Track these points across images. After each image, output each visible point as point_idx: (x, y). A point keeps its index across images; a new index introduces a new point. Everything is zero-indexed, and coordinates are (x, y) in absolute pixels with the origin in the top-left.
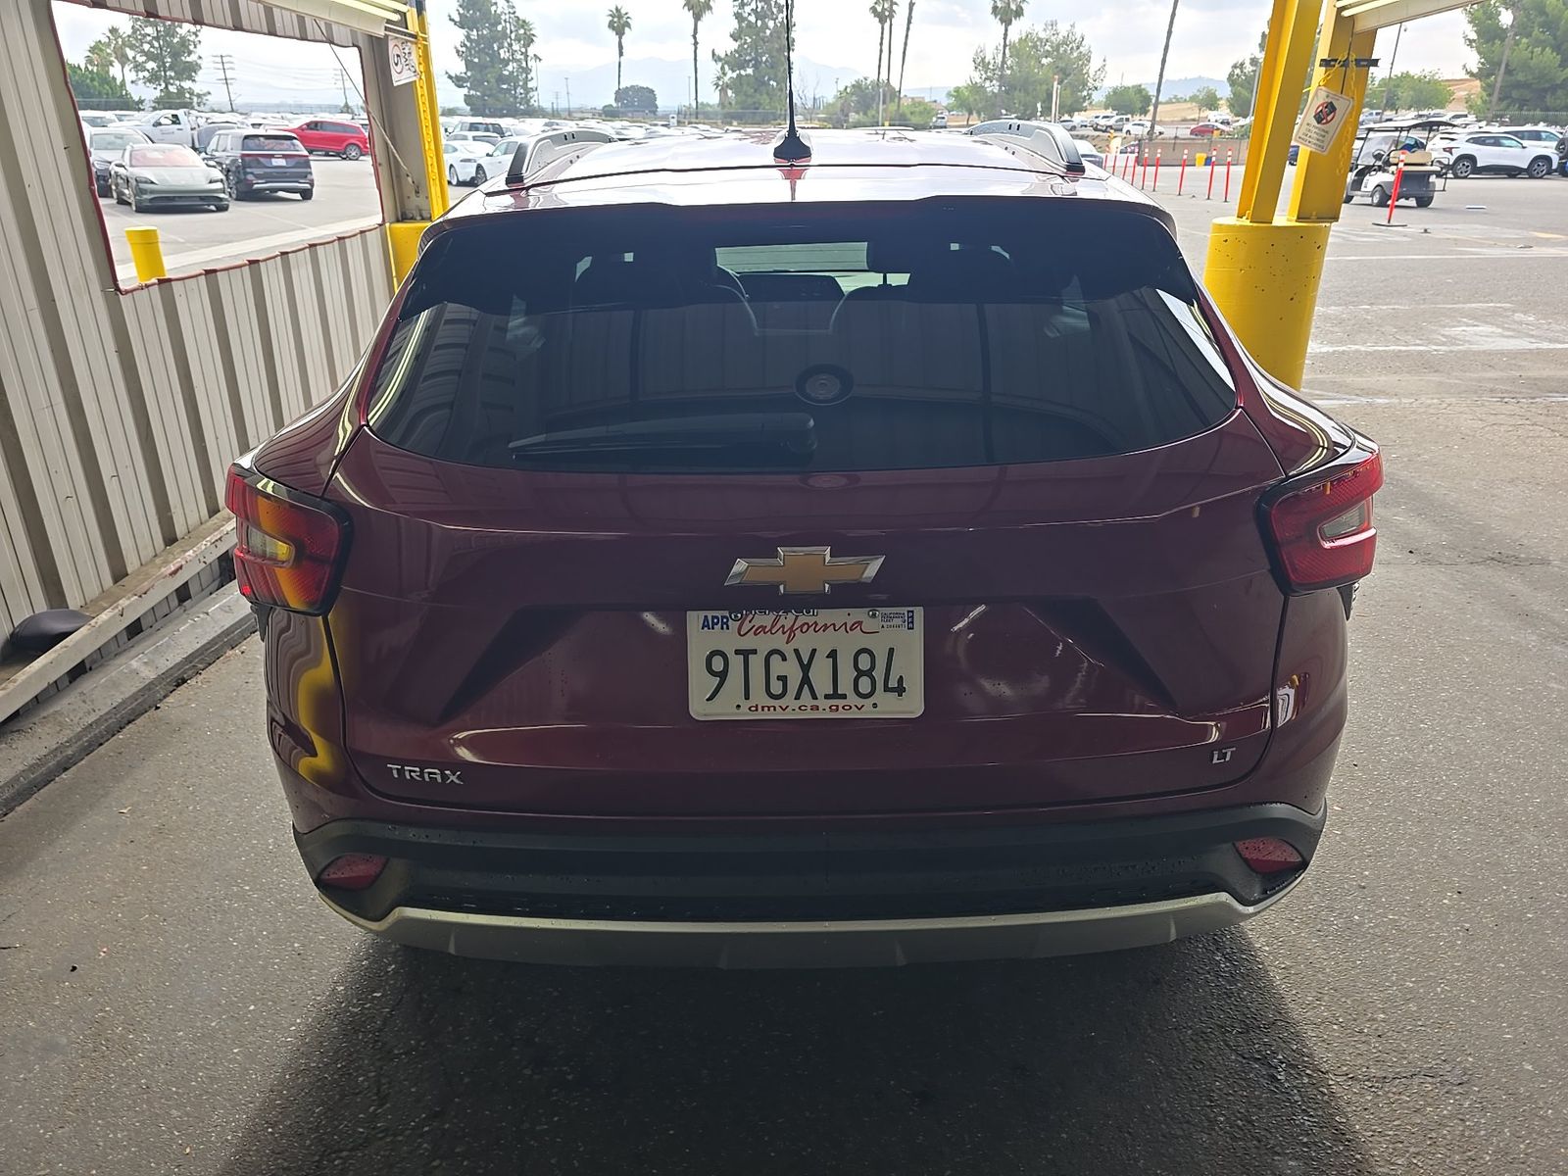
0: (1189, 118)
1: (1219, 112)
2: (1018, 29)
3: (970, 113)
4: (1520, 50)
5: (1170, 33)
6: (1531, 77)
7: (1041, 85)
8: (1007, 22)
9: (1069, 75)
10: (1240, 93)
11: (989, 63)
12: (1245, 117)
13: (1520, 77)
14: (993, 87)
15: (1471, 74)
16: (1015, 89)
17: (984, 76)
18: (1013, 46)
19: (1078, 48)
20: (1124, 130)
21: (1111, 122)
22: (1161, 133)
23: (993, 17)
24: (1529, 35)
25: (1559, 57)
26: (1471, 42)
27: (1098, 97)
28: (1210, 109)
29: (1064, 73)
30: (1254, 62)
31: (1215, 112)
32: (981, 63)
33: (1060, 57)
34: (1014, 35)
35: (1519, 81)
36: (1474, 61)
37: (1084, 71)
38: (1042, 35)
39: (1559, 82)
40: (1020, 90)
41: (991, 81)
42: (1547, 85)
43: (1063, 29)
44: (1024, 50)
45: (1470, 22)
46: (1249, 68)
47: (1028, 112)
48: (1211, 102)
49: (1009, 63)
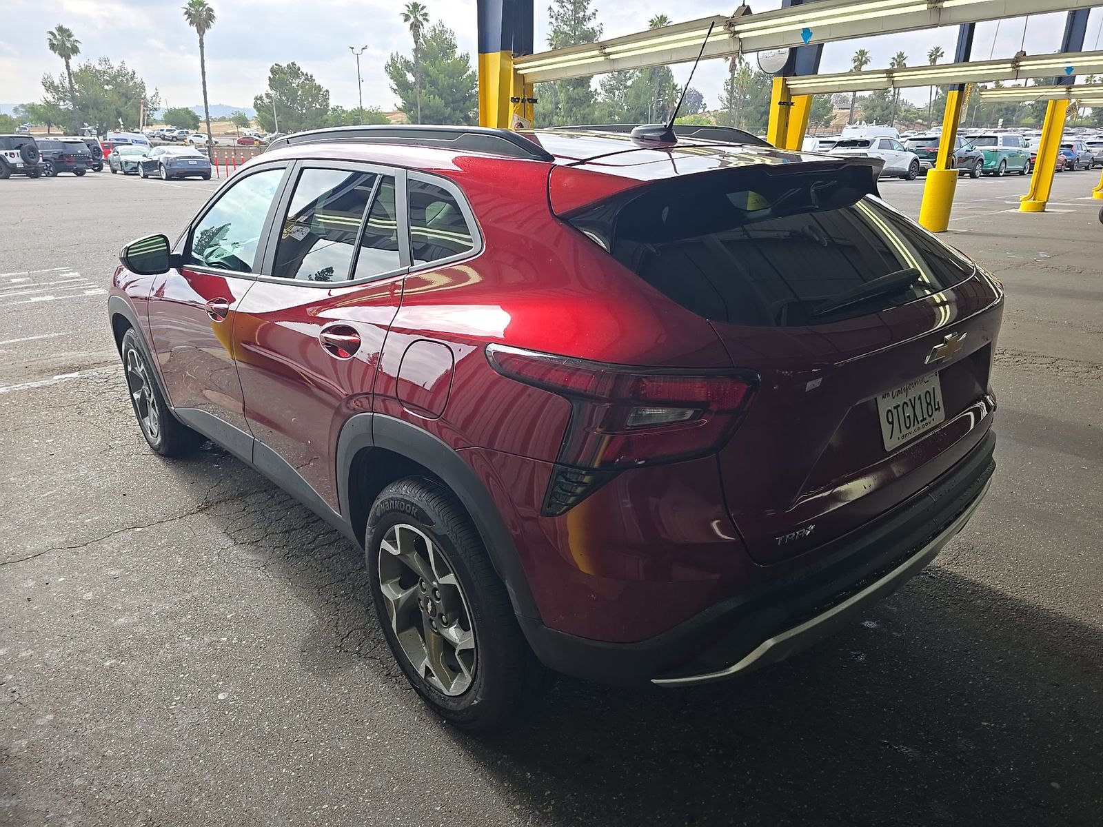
0: (229, 131)
1: (251, 129)
2: (76, 63)
3: (49, 125)
4: (422, 96)
5: (203, 73)
6: (432, 112)
7: (110, 105)
8: (67, 58)
9: (130, 98)
10: (266, 117)
11: (58, 86)
12: (273, 132)
13: (427, 112)
14: (64, 106)
15: (399, 109)
16: (88, 107)
17: (56, 97)
18: (75, 75)
19: (132, 79)
20: (188, 140)
21: (175, 134)
22: (216, 143)
23: (52, 52)
24: (425, 89)
25: (443, 101)
26: (395, 91)
27: (158, 116)
28: (245, 127)
29: (127, 97)
30: (268, 96)
31: (248, 129)
32: (50, 86)
33: (118, 85)
34: (75, 67)
35: (427, 115)
36: (399, 102)
37: (143, 96)
38: (99, 68)
39: (447, 115)
40: (93, 108)
41: (64, 101)
42: (441, 118)
43: (116, 65)
44: (86, 77)
45: (391, 78)
46: (266, 100)
47: (104, 125)
48: (242, 121)
49: (76, 87)
